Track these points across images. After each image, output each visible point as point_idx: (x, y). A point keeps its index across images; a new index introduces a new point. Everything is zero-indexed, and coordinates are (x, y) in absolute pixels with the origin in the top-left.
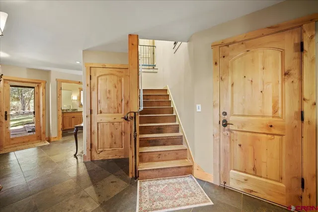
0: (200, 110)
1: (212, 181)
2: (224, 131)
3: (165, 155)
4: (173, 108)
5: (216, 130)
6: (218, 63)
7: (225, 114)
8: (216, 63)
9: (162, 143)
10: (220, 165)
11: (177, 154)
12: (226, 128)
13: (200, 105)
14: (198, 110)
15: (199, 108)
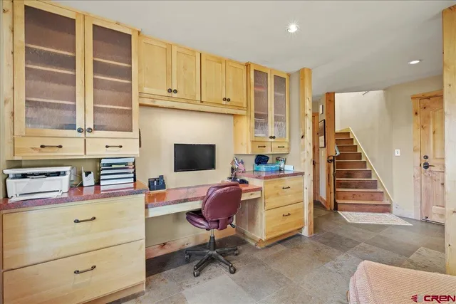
0: (399, 155)
1: (412, 217)
2: (425, 172)
3: (360, 196)
4: (361, 153)
5: (417, 172)
6: (418, 113)
7: (426, 157)
8: (416, 113)
9: (354, 186)
10: (421, 202)
11: (372, 195)
12: (428, 170)
13: (399, 151)
14: (396, 154)
15: (397, 153)
